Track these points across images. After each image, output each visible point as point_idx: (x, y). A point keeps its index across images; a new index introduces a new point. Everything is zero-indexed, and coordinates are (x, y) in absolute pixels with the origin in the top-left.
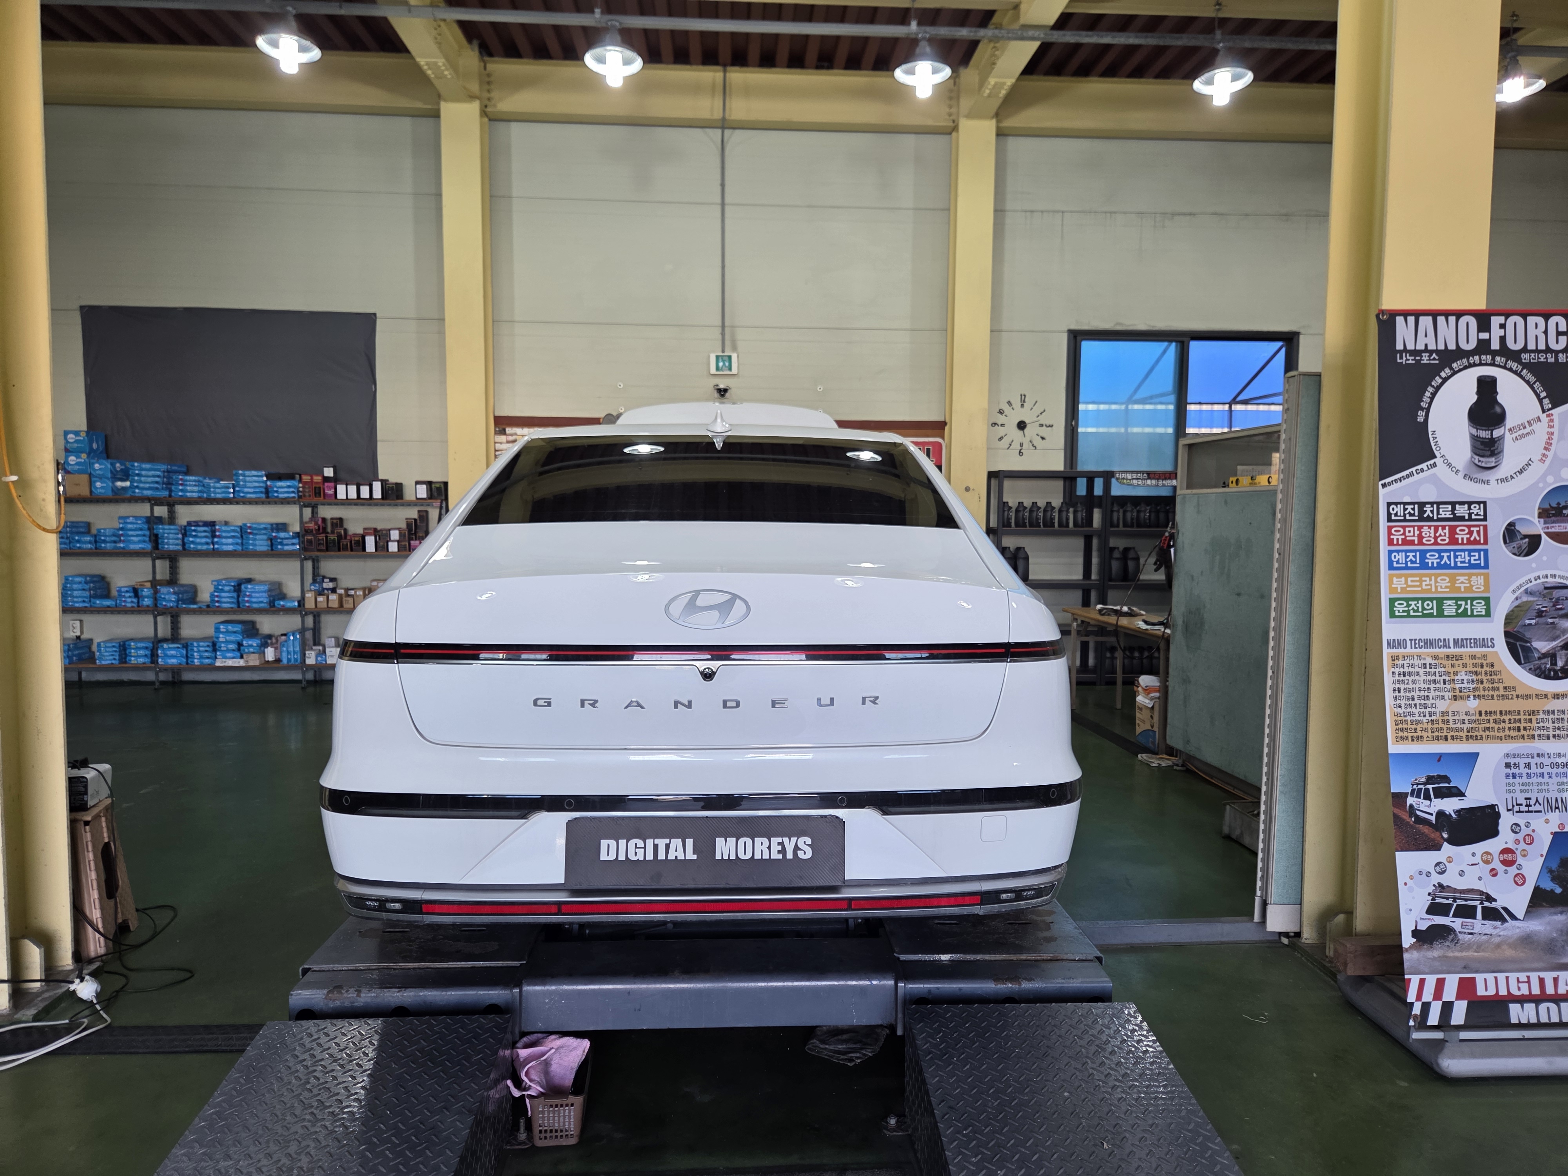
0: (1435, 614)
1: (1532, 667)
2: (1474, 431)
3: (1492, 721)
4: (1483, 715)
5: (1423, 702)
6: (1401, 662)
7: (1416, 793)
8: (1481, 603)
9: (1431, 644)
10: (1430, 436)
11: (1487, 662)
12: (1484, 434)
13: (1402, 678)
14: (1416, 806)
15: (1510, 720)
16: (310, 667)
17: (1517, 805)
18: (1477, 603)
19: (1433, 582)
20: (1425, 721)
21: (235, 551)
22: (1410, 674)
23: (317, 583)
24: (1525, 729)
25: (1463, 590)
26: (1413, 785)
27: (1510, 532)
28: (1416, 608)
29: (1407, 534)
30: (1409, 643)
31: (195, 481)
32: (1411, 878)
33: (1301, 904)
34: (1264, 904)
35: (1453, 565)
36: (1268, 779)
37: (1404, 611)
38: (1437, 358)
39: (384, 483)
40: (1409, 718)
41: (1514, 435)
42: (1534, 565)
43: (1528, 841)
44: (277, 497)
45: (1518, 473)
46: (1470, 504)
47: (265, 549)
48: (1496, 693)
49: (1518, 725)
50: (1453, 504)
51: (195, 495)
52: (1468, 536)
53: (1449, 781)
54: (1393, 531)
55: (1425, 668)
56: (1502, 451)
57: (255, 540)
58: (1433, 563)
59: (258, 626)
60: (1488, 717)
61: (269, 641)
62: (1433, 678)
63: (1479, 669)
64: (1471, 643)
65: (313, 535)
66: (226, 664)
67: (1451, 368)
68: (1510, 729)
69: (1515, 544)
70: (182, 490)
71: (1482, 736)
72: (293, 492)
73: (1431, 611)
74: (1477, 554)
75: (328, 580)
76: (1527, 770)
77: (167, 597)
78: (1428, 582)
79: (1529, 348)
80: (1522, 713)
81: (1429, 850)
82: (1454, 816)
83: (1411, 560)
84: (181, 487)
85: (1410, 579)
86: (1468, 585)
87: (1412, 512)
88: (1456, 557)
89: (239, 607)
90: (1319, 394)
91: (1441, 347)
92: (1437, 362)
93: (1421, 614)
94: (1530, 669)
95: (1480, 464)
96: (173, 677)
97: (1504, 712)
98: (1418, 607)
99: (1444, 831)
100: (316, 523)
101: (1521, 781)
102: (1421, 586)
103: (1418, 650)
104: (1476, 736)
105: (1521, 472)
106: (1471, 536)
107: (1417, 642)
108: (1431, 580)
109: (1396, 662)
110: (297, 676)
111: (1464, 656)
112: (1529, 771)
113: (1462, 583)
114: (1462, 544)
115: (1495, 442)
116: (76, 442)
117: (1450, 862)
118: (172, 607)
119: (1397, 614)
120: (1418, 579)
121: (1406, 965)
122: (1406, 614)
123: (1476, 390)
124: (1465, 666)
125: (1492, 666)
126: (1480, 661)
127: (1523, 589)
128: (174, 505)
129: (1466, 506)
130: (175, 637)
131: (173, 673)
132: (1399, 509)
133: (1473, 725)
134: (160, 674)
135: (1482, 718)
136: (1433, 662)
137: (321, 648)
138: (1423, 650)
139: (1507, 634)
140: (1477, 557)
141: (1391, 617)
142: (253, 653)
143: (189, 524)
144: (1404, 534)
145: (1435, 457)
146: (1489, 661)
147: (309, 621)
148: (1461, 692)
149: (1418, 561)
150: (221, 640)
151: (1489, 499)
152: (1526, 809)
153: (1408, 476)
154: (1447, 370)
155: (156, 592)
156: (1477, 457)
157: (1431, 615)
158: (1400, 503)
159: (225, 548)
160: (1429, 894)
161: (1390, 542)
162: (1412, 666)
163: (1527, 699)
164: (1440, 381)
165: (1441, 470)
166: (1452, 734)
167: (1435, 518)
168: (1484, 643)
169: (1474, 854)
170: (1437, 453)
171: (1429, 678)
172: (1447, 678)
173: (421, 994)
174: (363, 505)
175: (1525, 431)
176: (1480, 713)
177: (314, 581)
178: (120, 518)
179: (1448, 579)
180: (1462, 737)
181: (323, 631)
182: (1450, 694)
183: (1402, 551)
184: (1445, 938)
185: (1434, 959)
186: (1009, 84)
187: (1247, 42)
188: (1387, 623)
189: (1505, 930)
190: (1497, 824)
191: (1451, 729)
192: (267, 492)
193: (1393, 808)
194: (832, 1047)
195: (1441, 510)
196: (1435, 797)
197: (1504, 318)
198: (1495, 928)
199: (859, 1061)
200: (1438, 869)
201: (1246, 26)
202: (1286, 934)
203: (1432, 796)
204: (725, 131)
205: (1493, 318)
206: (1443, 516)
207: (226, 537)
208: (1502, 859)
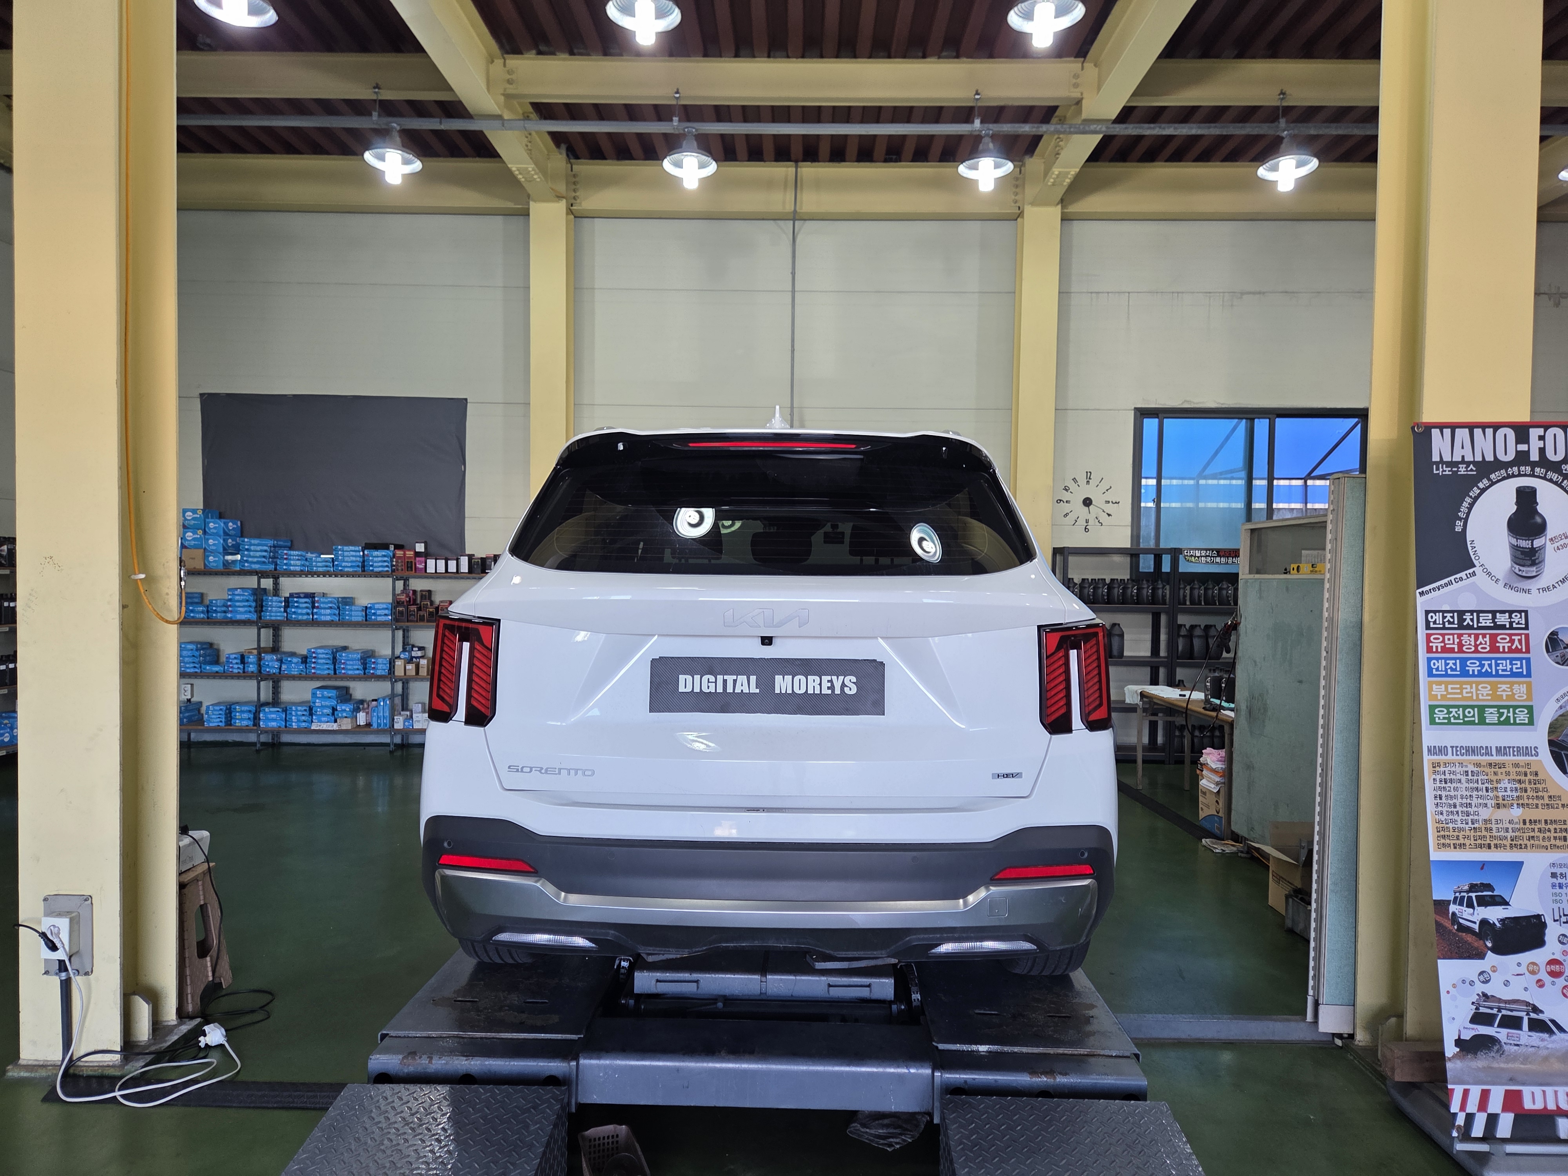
0: (1477, 721)
2: (1514, 541)
3: (1536, 830)
4: (1528, 823)
5: (1465, 809)
6: (1442, 769)
7: (1459, 901)
8: (1524, 711)
9: (1473, 751)
10: (1469, 546)
11: (1531, 770)
12: (1525, 544)
13: (1443, 785)
14: (1458, 914)
15: (1555, 829)
16: (398, 731)
17: (1564, 915)
18: (1519, 711)
19: (1474, 690)
20: (1467, 829)
21: (332, 621)
22: (1451, 781)
23: (406, 651)
25: (1504, 698)
26: (1455, 893)
27: (1553, 642)
28: (1457, 716)
29: (1447, 642)
30: (1450, 750)
31: (298, 555)
32: (1454, 986)
33: (1354, 1006)
34: (1317, 1004)
35: (1494, 673)
36: (1318, 877)
37: (1444, 718)
38: (1474, 469)
39: (471, 557)
40: (1451, 825)
41: (1556, 545)
44: (373, 570)
45: (1560, 583)
46: (1511, 612)
47: (360, 619)
48: (1540, 802)
49: (1564, 834)
50: (1494, 613)
51: (298, 569)
52: (1510, 645)
53: (1493, 890)
54: (1432, 638)
55: (1467, 775)
56: (1543, 560)
57: (351, 611)
58: (1473, 671)
59: (351, 691)
60: (1533, 826)
61: (361, 706)
62: (1476, 785)
63: (1522, 778)
64: (1514, 751)
65: (404, 606)
66: (321, 728)
67: (1489, 480)
68: (1555, 838)
69: (1558, 653)
70: (286, 564)
71: (1526, 845)
72: (387, 566)
73: (1473, 719)
74: (1519, 662)
75: (417, 649)
77: (270, 664)
78: (1468, 690)
81: (1473, 959)
82: (1498, 925)
83: (1451, 668)
84: (285, 562)
85: (1450, 686)
86: (1510, 693)
87: (1452, 620)
88: (1497, 665)
89: (335, 673)
90: (1364, 496)
91: (1479, 458)
92: (1475, 473)
93: (1462, 721)
95: (1520, 573)
96: (273, 739)
97: (1549, 821)
98: (1459, 714)
99: (1487, 940)
100: (408, 596)
102: (1461, 693)
103: (1460, 757)
104: (1521, 845)
105: (1563, 581)
106: (1512, 645)
107: (1458, 749)
108: (1471, 688)
109: (1437, 769)
110: (386, 739)
111: (1507, 764)
113: (1504, 691)
114: (1504, 652)
115: (1536, 552)
116: (194, 519)
117: (1494, 971)
118: (274, 674)
119: (1437, 720)
120: (1458, 686)
121: (1449, 1074)
122: (1446, 721)
123: (1515, 500)
124: (1508, 774)
125: (1536, 774)
126: (1523, 770)
128: (278, 578)
129: (1507, 614)
130: (275, 702)
131: (273, 735)
132: (1438, 617)
133: (1517, 834)
134: (261, 736)
135: (1526, 827)
136: (1475, 769)
137: (408, 713)
138: (1465, 757)
139: (1551, 743)
140: (1519, 666)
141: (1431, 724)
142: (346, 717)
143: (292, 595)
144: (1443, 641)
145: (1475, 566)
146: (1533, 769)
147: (399, 686)
148: (1504, 800)
149: (1458, 669)
150: (317, 704)
151: (1531, 608)
153: (1446, 585)
154: (1485, 481)
155: (260, 659)
156: (1517, 567)
157: (1472, 723)
158: (1439, 611)
159: (323, 618)
160: (1473, 1003)
161: (1429, 650)
162: (1454, 773)
164: (1478, 492)
165: (1480, 578)
166: (1496, 842)
167: (1475, 626)
168: (1526, 751)
169: (1518, 965)
170: (1476, 562)
171: (1471, 785)
172: (1490, 786)
173: (487, 1063)
174: (450, 578)
176: (1524, 822)
177: (404, 650)
178: (229, 590)
179: (1489, 688)
180: (1505, 846)
181: (410, 697)
182: (1493, 802)
183: (1441, 658)
184: (1489, 1049)
185: (1478, 1069)
186: (1073, 173)
187: (1312, 130)
188: (1427, 729)
189: (1553, 1042)
190: (1544, 934)
191: (1495, 838)
192: (363, 566)
193: (1434, 916)
194: (872, 1132)
195: (1481, 618)
196: (1479, 906)
197: (1542, 430)
198: (1543, 1040)
199: (898, 1146)
200: (1482, 978)
201: (1310, 114)
202: (1340, 1036)
203: (1475, 904)
204: (797, 222)
205: (1531, 430)
206: (1483, 624)
207: (325, 608)
208: (1549, 970)
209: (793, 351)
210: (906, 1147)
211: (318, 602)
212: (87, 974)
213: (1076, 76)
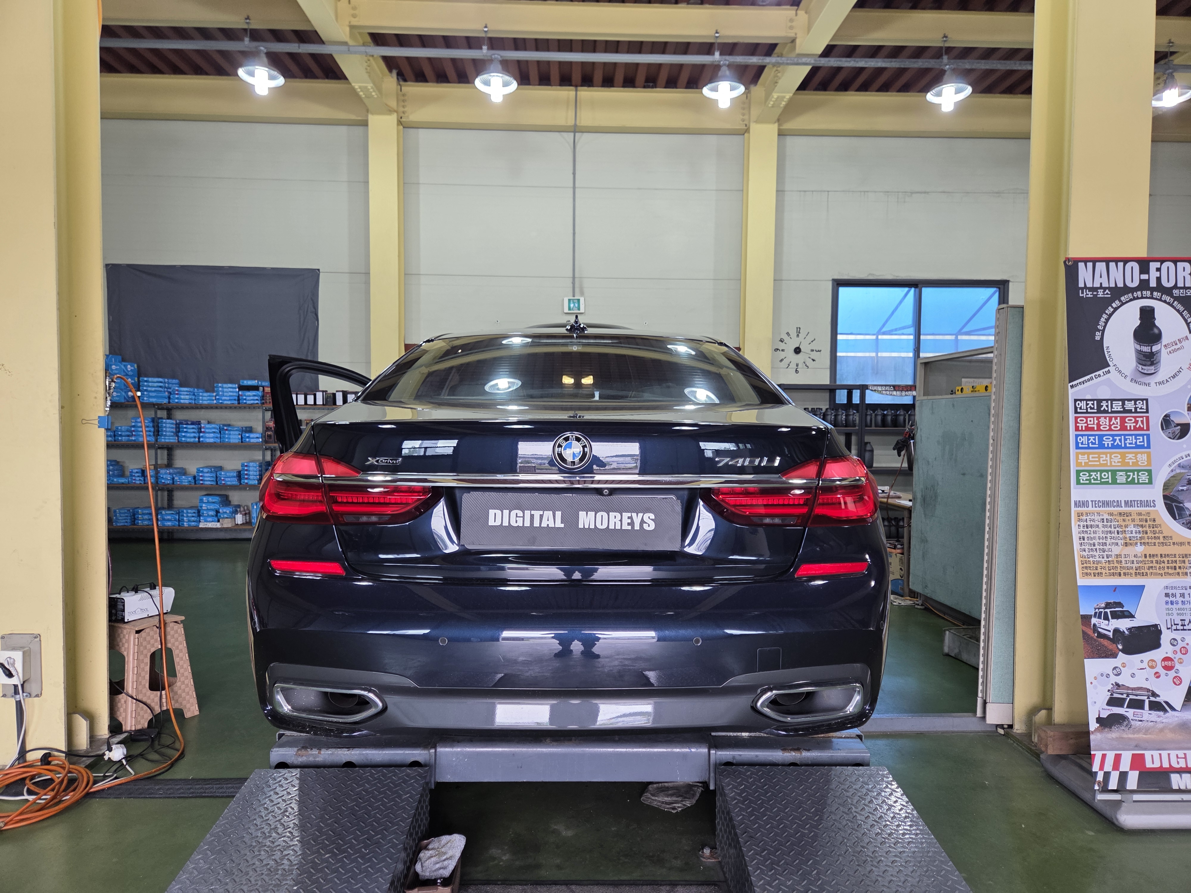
0: (1110, 482)
1: (1185, 521)
2: (1138, 347)
3: (1154, 562)
4: (1148, 557)
5: (1101, 547)
6: (1084, 518)
7: (1098, 615)
8: (1145, 474)
9: (1108, 504)
10: (1105, 351)
11: (1150, 518)
12: (1146, 349)
13: (1086, 529)
14: (1098, 625)
15: (1168, 561)
17: (1175, 624)
18: (1142, 474)
19: (1108, 459)
20: (1103, 561)
21: (215, 443)
22: (1091, 526)
24: (1180, 568)
25: (1131, 464)
26: (1096, 609)
27: (1166, 422)
28: (1096, 478)
29: (1089, 423)
30: (1090, 503)
31: (188, 391)
32: (1095, 678)
33: (1013, 703)
34: (985, 703)
35: (1123, 446)
36: (986, 609)
37: (1086, 480)
38: (1109, 293)
39: (324, 393)
40: (1091, 559)
41: (1169, 350)
42: (1185, 446)
43: (1183, 651)
44: (246, 403)
45: (1171, 378)
46: (1136, 400)
47: (237, 442)
48: (1158, 541)
49: (1175, 565)
50: (1123, 401)
51: (188, 401)
52: (1135, 424)
53: (1122, 606)
54: (1078, 420)
55: (1103, 522)
56: (1159, 362)
57: (230, 434)
58: (1108, 444)
59: (231, 498)
60: (1152, 559)
61: (238, 510)
62: (1109, 529)
63: (1144, 523)
64: (1138, 504)
65: (272, 431)
66: (207, 526)
67: (1120, 301)
68: (1168, 568)
69: (1170, 430)
70: (177, 398)
71: (1147, 573)
72: (258, 400)
73: (1108, 480)
74: (1141, 438)
76: (1182, 599)
77: (165, 476)
78: (1104, 459)
79: (1179, 286)
80: (1177, 556)
81: (1108, 658)
82: (1126, 632)
83: (1092, 442)
84: (177, 396)
85: (1091, 456)
86: (1135, 461)
87: (1092, 406)
88: (1125, 440)
89: (217, 484)
90: (1023, 321)
91: (1112, 285)
92: (1109, 296)
93: (1099, 482)
94: (1183, 523)
95: (1143, 371)
96: (169, 535)
97: (1163, 555)
99: (1119, 644)
101: (1178, 607)
102: (1099, 461)
103: (1098, 509)
104: (1143, 573)
105: (1174, 377)
106: (1137, 424)
107: (1097, 502)
108: (1106, 457)
109: (1081, 517)
111: (1132, 514)
112: (1184, 600)
113: (1130, 459)
114: (1130, 430)
115: (1154, 355)
117: (1124, 667)
118: (168, 485)
119: (1082, 482)
120: (1097, 456)
121: (1092, 744)
122: (1088, 482)
123: (1139, 316)
124: (1133, 520)
125: (1154, 520)
126: (1145, 517)
127: (1176, 464)
128: (172, 408)
129: (1133, 402)
130: (170, 506)
131: (169, 532)
132: (1083, 404)
133: (1140, 565)
135: (1147, 560)
136: (1109, 517)
138: (1101, 509)
139: (1165, 497)
140: (1141, 440)
141: (1077, 484)
142: (227, 518)
143: (183, 422)
144: (1086, 422)
145: (1109, 366)
146: (1152, 517)
148: (1130, 540)
149: (1097, 443)
150: (204, 508)
151: (1151, 397)
152: (1182, 628)
153: (1089, 380)
154: (1117, 302)
155: (157, 473)
156: (1140, 366)
157: (1107, 483)
158: (1084, 400)
159: (208, 440)
160: (1109, 691)
161: (1077, 429)
162: (1093, 520)
163: (1181, 545)
164: (1112, 310)
165: (1113, 375)
166: (1124, 571)
167: (1110, 411)
168: (1147, 504)
169: (1142, 661)
170: (1110, 363)
171: (1106, 529)
172: (1120, 530)
173: (364, 752)
174: (309, 409)
175: (1176, 347)
176: (1146, 556)
178: (133, 418)
179: (1119, 457)
180: (1131, 574)
182: (1123, 542)
183: (1085, 435)
184: (1120, 724)
185: (1113, 739)
186: (788, 97)
187: (967, 64)
188: (1075, 488)
189: (1166, 718)
190: (1159, 639)
191: (1123, 568)
192: (239, 400)
193: (1081, 626)
194: (660, 799)
195: (1114, 405)
196: (1112, 618)
197: (1159, 263)
198: (1159, 717)
199: (680, 809)
200: (1115, 672)
201: (966, 52)
202: (1001, 726)
203: (1110, 617)
204: (577, 134)
205: (1151, 263)
206: (1115, 409)
207: (209, 433)
208: (1163, 665)
209: (574, 234)
210: (686, 811)
211: (204, 428)
212: (37, 696)
213: (791, 20)
